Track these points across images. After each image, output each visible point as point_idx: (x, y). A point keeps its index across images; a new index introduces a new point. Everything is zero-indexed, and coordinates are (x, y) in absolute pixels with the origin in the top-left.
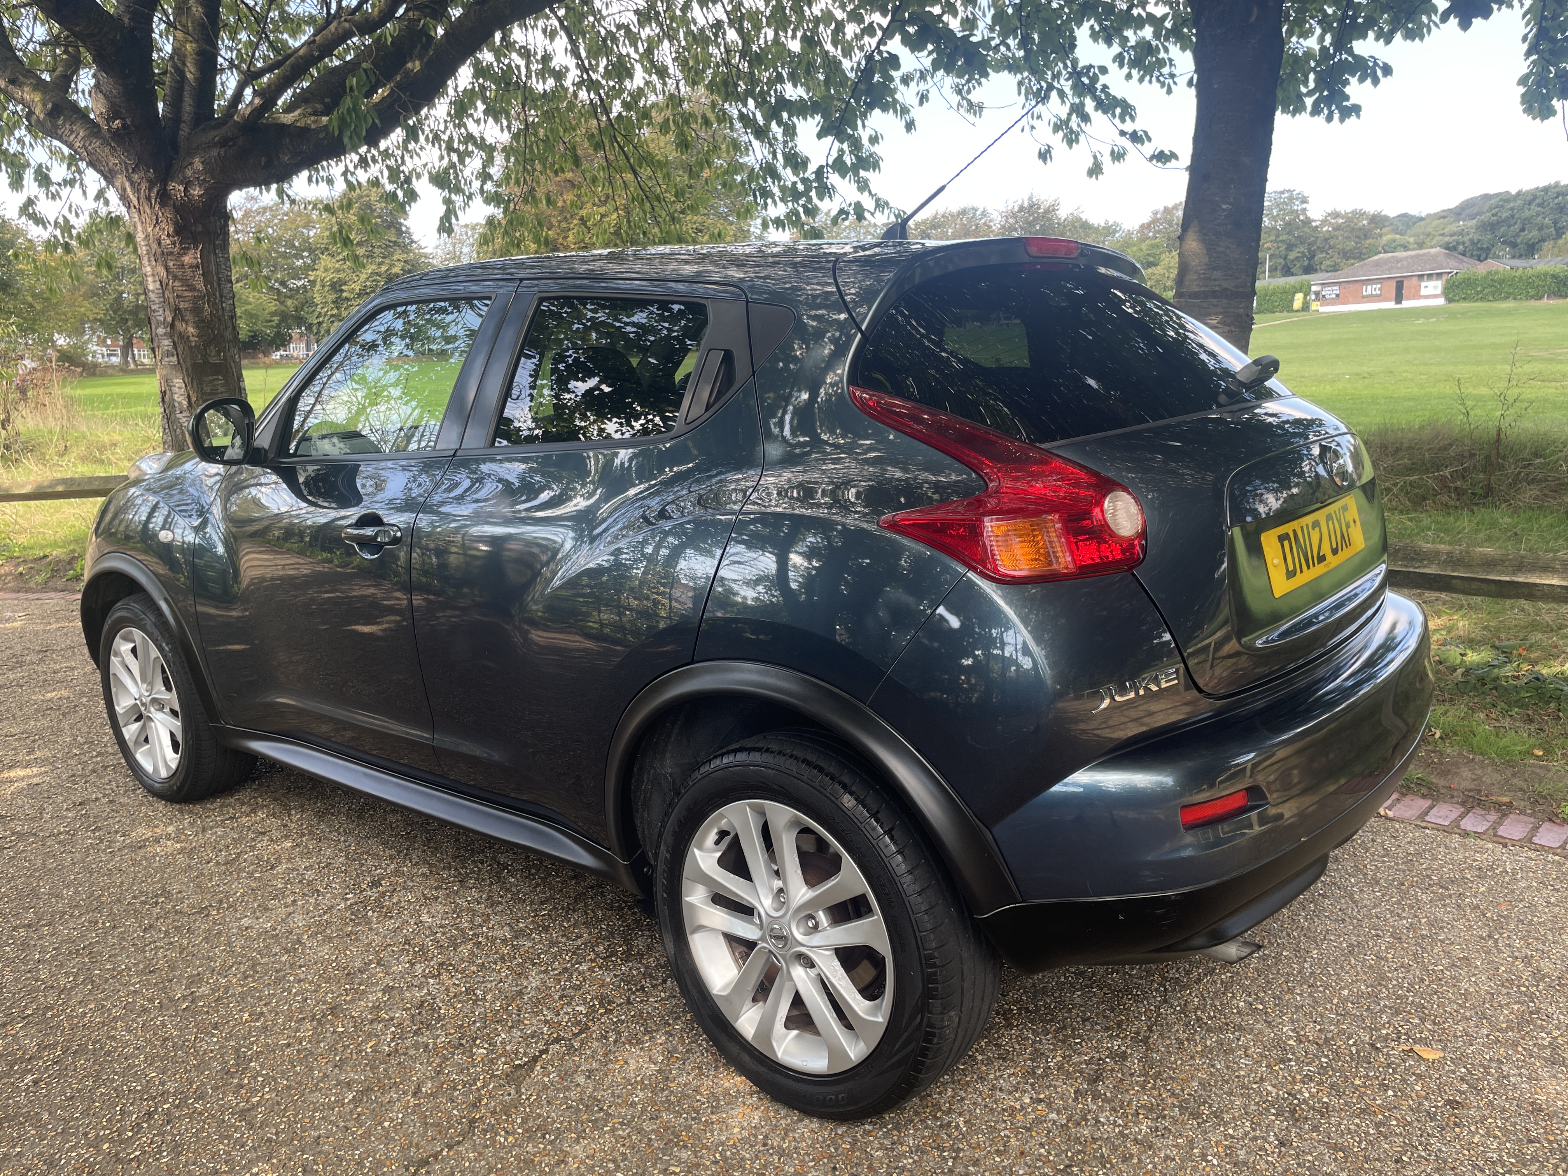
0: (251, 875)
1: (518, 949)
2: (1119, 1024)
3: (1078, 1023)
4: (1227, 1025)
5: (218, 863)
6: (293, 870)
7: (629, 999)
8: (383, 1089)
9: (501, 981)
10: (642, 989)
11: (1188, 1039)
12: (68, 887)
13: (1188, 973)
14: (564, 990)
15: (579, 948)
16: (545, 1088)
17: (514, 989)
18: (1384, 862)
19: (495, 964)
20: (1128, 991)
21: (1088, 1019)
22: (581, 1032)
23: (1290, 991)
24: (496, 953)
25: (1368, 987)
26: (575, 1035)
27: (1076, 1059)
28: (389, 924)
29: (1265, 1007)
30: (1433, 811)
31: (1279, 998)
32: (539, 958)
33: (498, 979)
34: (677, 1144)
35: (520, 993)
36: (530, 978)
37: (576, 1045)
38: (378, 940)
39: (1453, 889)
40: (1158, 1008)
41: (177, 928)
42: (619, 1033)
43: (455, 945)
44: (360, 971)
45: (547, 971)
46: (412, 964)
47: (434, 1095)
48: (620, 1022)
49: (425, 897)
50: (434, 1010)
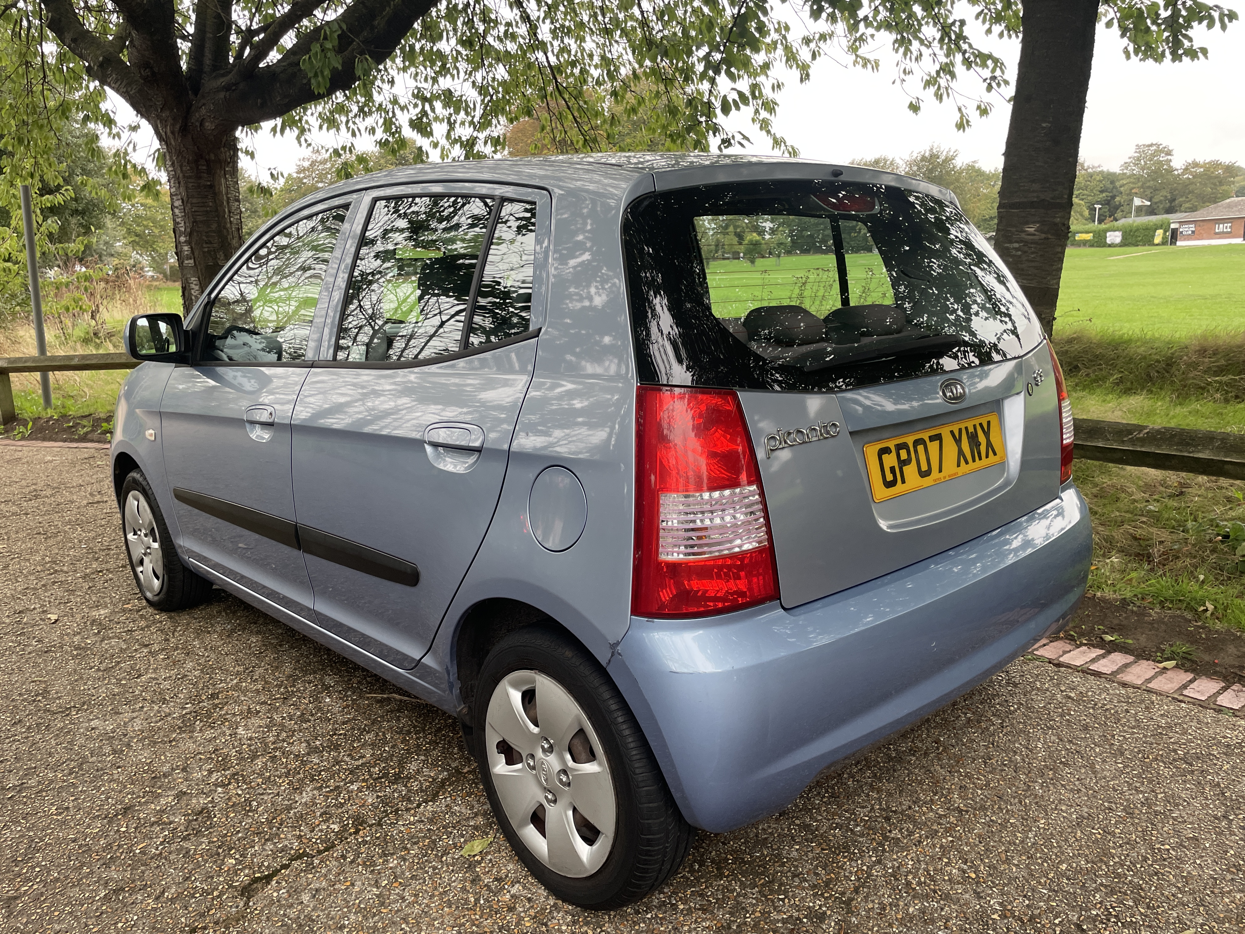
0: (118, 683)
1: (305, 765)
2: (827, 883)
3: (787, 877)
4: (935, 892)
5: (99, 670)
6: (154, 679)
7: (381, 819)
8: (132, 891)
9: (278, 794)
10: (397, 811)
11: (890, 904)
13: (911, 833)
14: (328, 807)
15: (357, 768)
16: (272, 902)
17: (286, 802)
18: (1134, 733)
19: (280, 777)
20: (847, 848)
21: (798, 876)
22: (327, 849)
23: (1008, 861)
24: (286, 767)
25: (1088, 862)
26: (320, 852)
27: (774, 915)
28: (209, 734)
29: (977, 876)
30: (1194, 685)
31: (995, 868)
32: (320, 774)
33: (276, 792)
35: (289, 808)
36: (304, 793)
37: (316, 862)
38: (192, 746)
39: (1197, 765)
40: (870, 868)
41: (38, 725)
42: (358, 855)
43: (254, 757)
44: (165, 776)
45: (321, 788)
46: (210, 772)
47: (172, 900)
48: (365, 842)
49: (249, 710)
50: (209, 818)
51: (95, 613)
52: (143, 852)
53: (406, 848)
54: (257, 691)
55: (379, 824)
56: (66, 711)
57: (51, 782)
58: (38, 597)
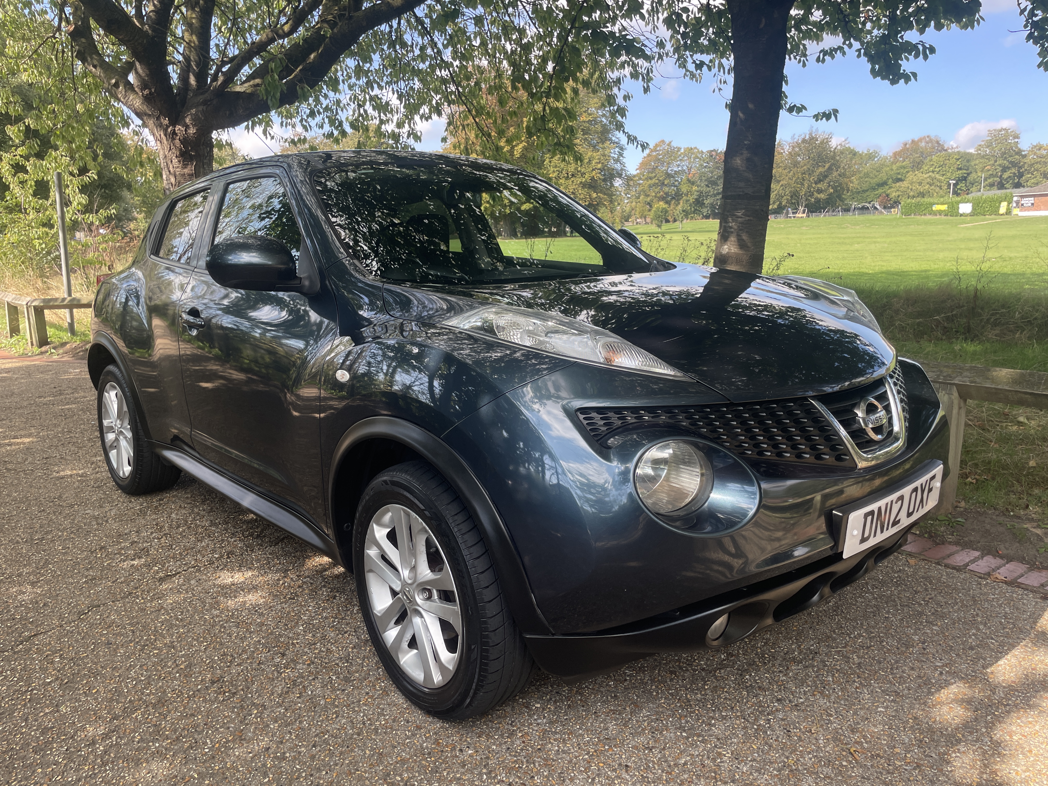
0: (105, 493)
1: (207, 531)
5: (93, 487)
8: (101, 579)
9: (188, 542)
10: (253, 550)
12: (16, 492)
14: (215, 548)
16: (174, 584)
17: (192, 546)
19: (191, 535)
22: (209, 564)
24: (196, 531)
26: (205, 566)
28: (154, 516)
32: (214, 534)
34: (215, 608)
35: (193, 548)
36: (203, 542)
37: (202, 569)
38: (144, 522)
41: (54, 512)
42: (226, 566)
43: (178, 527)
44: (126, 534)
45: (213, 540)
46: (152, 533)
47: (121, 583)
48: (231, 562)
49: (180, 507)
50: (148, 552)
51: (94, 459)
52: (108, 564)
53: (253, 564)
54: (187, 498)
55: (242, 555)
56: (72, 506)
57: (60, 537)
58: (59, 451)
